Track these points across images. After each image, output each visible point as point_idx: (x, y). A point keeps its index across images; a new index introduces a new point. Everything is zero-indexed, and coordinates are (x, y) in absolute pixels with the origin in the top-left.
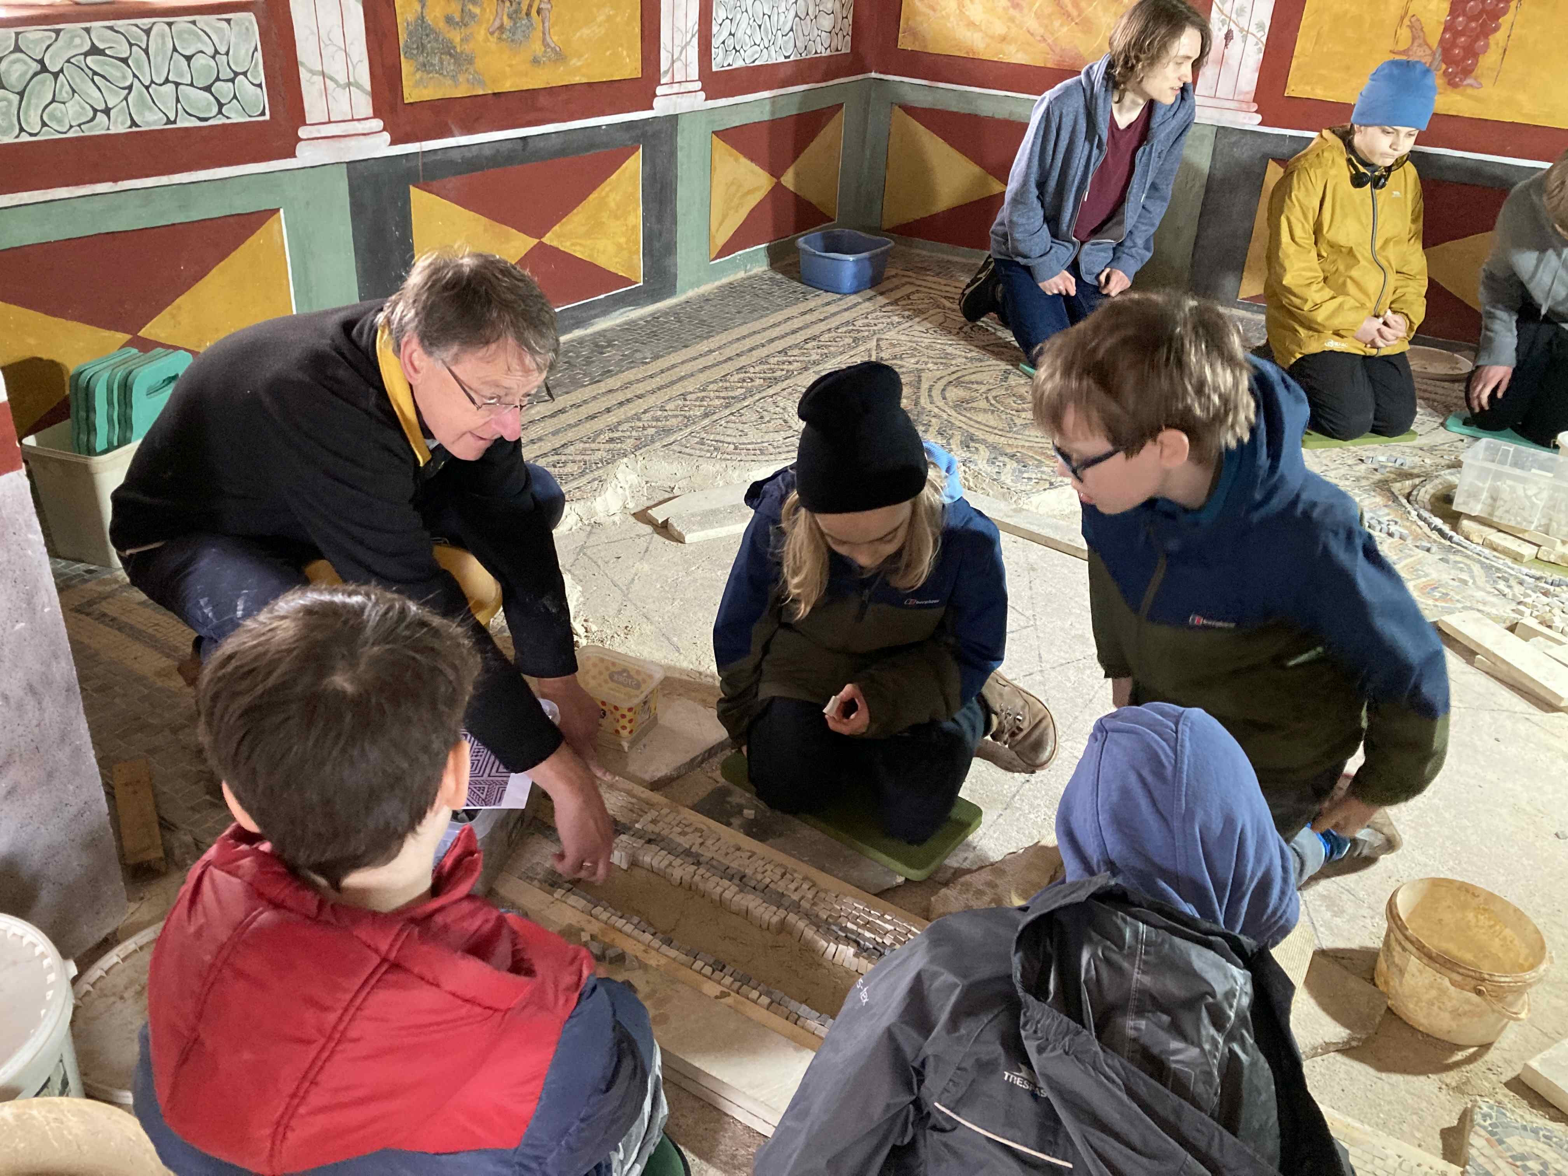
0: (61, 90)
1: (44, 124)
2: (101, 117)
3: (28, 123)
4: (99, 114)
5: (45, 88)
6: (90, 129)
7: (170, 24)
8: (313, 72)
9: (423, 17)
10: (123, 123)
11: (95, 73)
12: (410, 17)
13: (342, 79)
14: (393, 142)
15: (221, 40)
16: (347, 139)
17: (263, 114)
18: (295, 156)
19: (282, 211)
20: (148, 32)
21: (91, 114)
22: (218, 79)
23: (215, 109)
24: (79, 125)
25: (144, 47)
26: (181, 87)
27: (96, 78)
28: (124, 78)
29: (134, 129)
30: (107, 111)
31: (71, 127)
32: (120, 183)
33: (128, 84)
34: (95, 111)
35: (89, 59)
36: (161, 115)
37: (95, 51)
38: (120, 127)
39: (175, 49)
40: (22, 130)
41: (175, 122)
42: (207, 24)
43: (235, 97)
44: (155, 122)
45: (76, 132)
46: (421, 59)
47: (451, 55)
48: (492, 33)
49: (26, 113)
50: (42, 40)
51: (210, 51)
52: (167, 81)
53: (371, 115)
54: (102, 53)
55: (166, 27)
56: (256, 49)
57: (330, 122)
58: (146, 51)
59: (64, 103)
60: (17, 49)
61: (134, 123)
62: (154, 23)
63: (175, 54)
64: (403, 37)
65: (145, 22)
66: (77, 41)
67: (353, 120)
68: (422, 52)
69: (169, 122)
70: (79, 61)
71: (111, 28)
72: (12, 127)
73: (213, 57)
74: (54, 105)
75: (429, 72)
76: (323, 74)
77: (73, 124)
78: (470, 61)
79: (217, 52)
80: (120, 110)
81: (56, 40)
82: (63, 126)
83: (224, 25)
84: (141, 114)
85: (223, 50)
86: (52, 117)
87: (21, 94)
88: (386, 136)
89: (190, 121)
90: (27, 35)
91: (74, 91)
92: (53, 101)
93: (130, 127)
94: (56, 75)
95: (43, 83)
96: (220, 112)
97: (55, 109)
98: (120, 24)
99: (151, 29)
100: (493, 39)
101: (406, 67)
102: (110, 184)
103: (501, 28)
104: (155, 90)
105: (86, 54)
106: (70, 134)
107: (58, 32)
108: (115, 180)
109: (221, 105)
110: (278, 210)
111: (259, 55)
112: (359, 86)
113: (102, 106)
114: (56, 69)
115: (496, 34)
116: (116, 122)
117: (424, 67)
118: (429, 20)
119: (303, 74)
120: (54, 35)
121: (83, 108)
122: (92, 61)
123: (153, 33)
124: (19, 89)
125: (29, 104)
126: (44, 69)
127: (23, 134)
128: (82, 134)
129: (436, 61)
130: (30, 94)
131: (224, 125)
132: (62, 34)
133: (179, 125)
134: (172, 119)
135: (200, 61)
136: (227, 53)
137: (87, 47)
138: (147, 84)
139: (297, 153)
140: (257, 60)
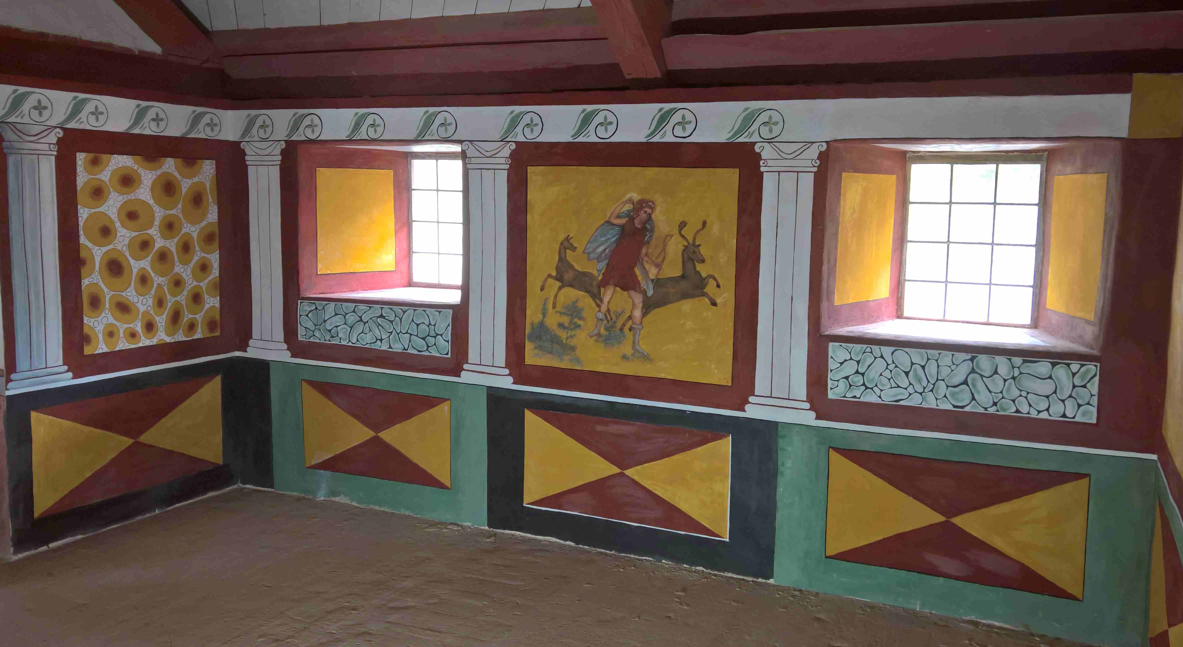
0: (366, 329)
1: (358, 341)
2: (379, 342)
3: (352, 339)
4: (378, 341)
5: (360, 327)
6: (375, 346)
7: (415, 310)
9: (543, 322)
10: (386, 346)
11: (380, 325)
12: (535, 320)
14: (515, 383)
15: (433, 319)
16: (488, 375)
17: (447, 354)
20: (404, 312)
21: (375, 340)
22: (428, 335)
23: (425, 348)
24: (370, 343)
25: (400, 317)
26: (412, 336)
27: (379, 327)
28: (390, 328)
30: (381, 340)
31: (367, 343)
33: (391, 331)
34: (377, 339)
35: (379, 319)
36: (403, 346)
37: (382, 316)
38: (384, 347)
39: (413, 320)
40: (350, 341)
41: (407, 350)
42: (430, 312)
43: (435, 344)
44: (398, 348)
45: (368, 346)
46: (540, 343)
47: (560, 344)
48: (592, 337)
49: (352, 336)
50: (364, 310)
51: (427, 323)
52: (407, 333)
53: (505, 366)
54: (384, 317)
55: (412, 311)
56: (449, 325)
57: (481, 365)
58: (401, 319)
59: (366, 334)
60: (354, 311)
61: (390, 347)
62: (409, 309)
63: (413, 322)
65: (404, 308)
66: (376, 312)
67: (493, 366)
69: (404, 349)
70: (375, 319)
71: (391, 309)
72: (346, 339)
73: (428, 326)
74: (362, 334)
78: (573, 349)
79: (430, 324)
80: (386, 341)
81: (368, 310)
83: (438, 313)
84: (394, 344)
85: (433, 324)
86: (361, 338)
87: (351, 328)
88: (512, 379)
89: (414, 351)
90: (359, 306)
91: (370, 330)
92: (362, 332)
94: (365, 323)
95: (359, 325)
96: (427, 350)
97: (363, 336)
98: (395, 307)
99: (406, 311)
101: (529, 346)
103: (599, 334)
104: (401, 336)
105: (378, 317)
106: (366, 346)
107: (370, 307)
109: (428, 347)
110: (449, 400)
111: (450, 328)
113: (379, 338)
114: (365, 321)
116: (384, 345)
121: (373, 337)
123: (406, 313)
125: (353, 332)
126: (361, 320)
127: (350, 342)
129: (549, 345)
130: (355, 328)
131: (427, 355)
132: (372, 309)
133: (409, 351)
134: (406, 348)
135: (422, 327)
136: (435, 325)
137: (379, 314)
138: (398, 332)
139: (461, 376)
140: (448, 331)
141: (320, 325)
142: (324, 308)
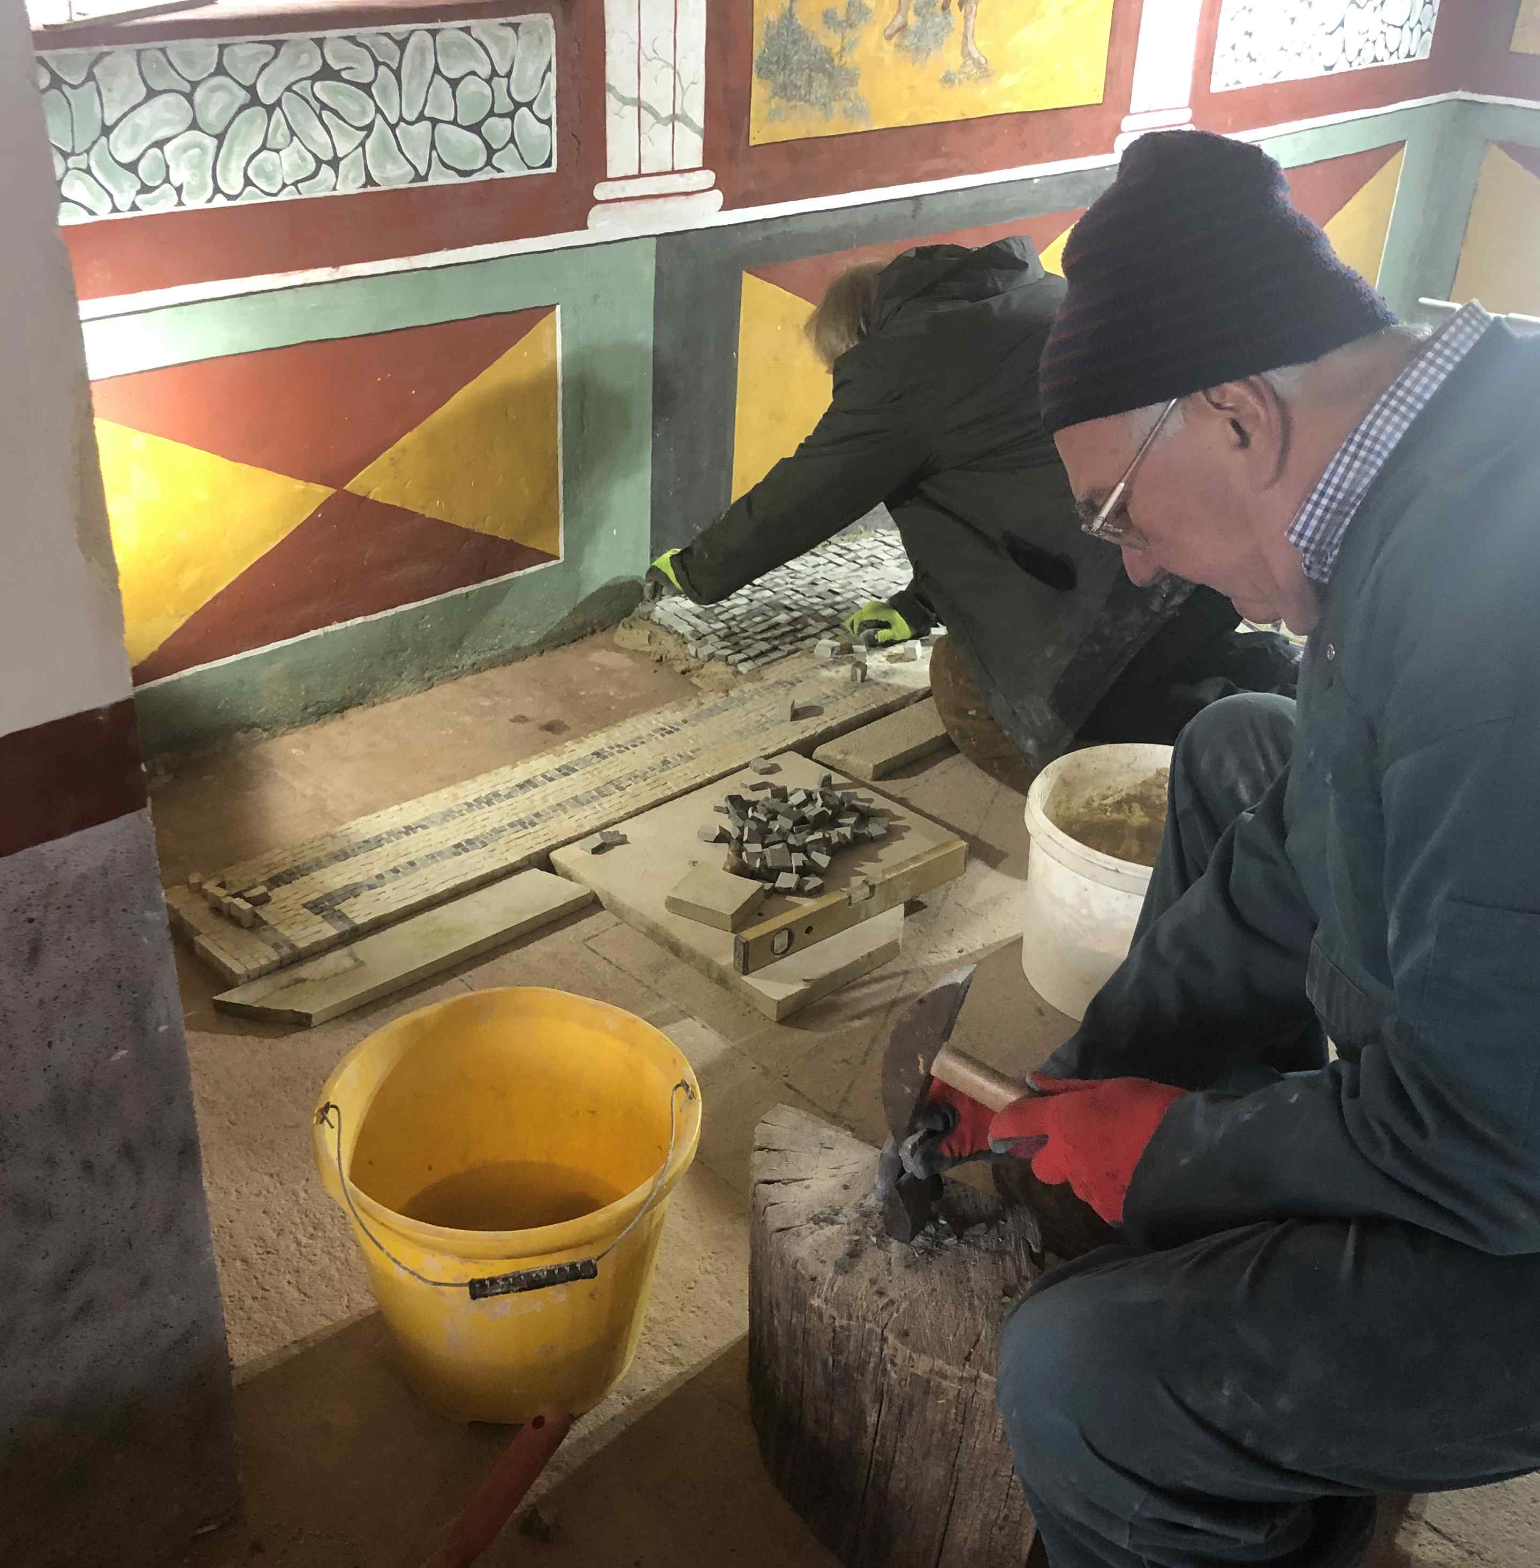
0: (275, 132)
2: (326, 171)
3: (225, 180)
4: (324, 166)
5: (254, 128)
6: (310, 189)
7: (434, 33)
8: (625, 101)
9: (792, 16)
10: (355, 181)
11: (324, 106)
12: (773, 16)
13: (666, 111)
14: (726, 207)
15: (502, 58)
16: (661, 200)
17: (548, 164)
18: (587, 228)
19: (558, 308)
20: (402, 44)
21: (312, 166)
22: (491, 113)
23: (483, 159)
24: (295, 184)
25: (394, 66)
26: (440, 126)
27: (326, 115)
28: (364, 113)
29: (370, 189)
30: (334, 163)
31: (284, 186)
32: (342, 268)
33: (367, 121)
34: (319, 162)
35: (318, 86)
36: (409, 167)
37: (327, 73)
38: (350, 185)
39: (437, 70)
40: (217, 190)
41: (425, 178)
42: (484, 31)
43: (512, 140)
44: (400, 178)
45: (290, 193)
46: (781, 79)
47: (824, 71)
48: (889, 38)
49: (225, 167)
50: (255, 57)
51: (485, 71)
52: (421, 117)
53: (699, 164)
54: (336, 76)
55: (428, 37)
56: (549, 68)
57: (640, 175)
58: (397, 73)
59: (277, 151)
60: (220, 70)
61: (370, 181)
62: (413, 31)
63: (437, 77)
64: (759, 47)
65: (399, 29)
66: (304, 59)
67: (673, 172)
68: (784, 68)
69: (418, 177)
70: (302, 89)
71: (352, 39)
72: (203, 187)
73: (489, 81)
74: (264, 154)
75: (789, 100)
76: (639, 104)
77: (288, 182)
78: (852, 79)
79: (494, 73)
80: (353, 162)
81: (275, 57)
82: (275, 185)
83: (510, 31)
84: (380, 166)
85: (502, 71)
86: (260, 172)
87: (220, 138)
88: (717, 197)
89: (447, 176)
90: (236, 48)
91: (293, 133)
92: (263, 147)
93: (364, 186)
94: (270, 109)
95: (252, 121)
96: (489, 163)
97: (266, 159)
98: (364, 33)
99: (407, 40)
100: (889, 47)
101: (759, 91)
102: (330, 269)
103: (903, 28)
104: (404, 132)
105: (314, 78)
106: (282, 197)
107: (278, 45)
108: (336, 265)
109: (491, 152)
110: (552, 308)
111: (552, 77)
112: (688, 122)
113: (329, 156)
114: (269, 101)
115: (894, 39)
116: (345, 178)
117: (784, 91)
118: (800, 19)
119: (612, 103)
120: (271, 49)
121: (303, 159)
122: (323, 89)
123: (409, 47)
124: (218, 130)
125: (230, 152)
126: (255, 100)
127: (218, 196)
128: (298, 197)
129: (801, 81)
130: (235, 137)
131: (491, 180)
132: (283, 49)
133: (431, 182)
134: (423, 173)
135: (471, 86)
136: (508, 75)
137: (317, 66)
138: (393, 121)
139: (589, 223)
140: (549, 84)
141: (88, 151)
142: (91, 77)
